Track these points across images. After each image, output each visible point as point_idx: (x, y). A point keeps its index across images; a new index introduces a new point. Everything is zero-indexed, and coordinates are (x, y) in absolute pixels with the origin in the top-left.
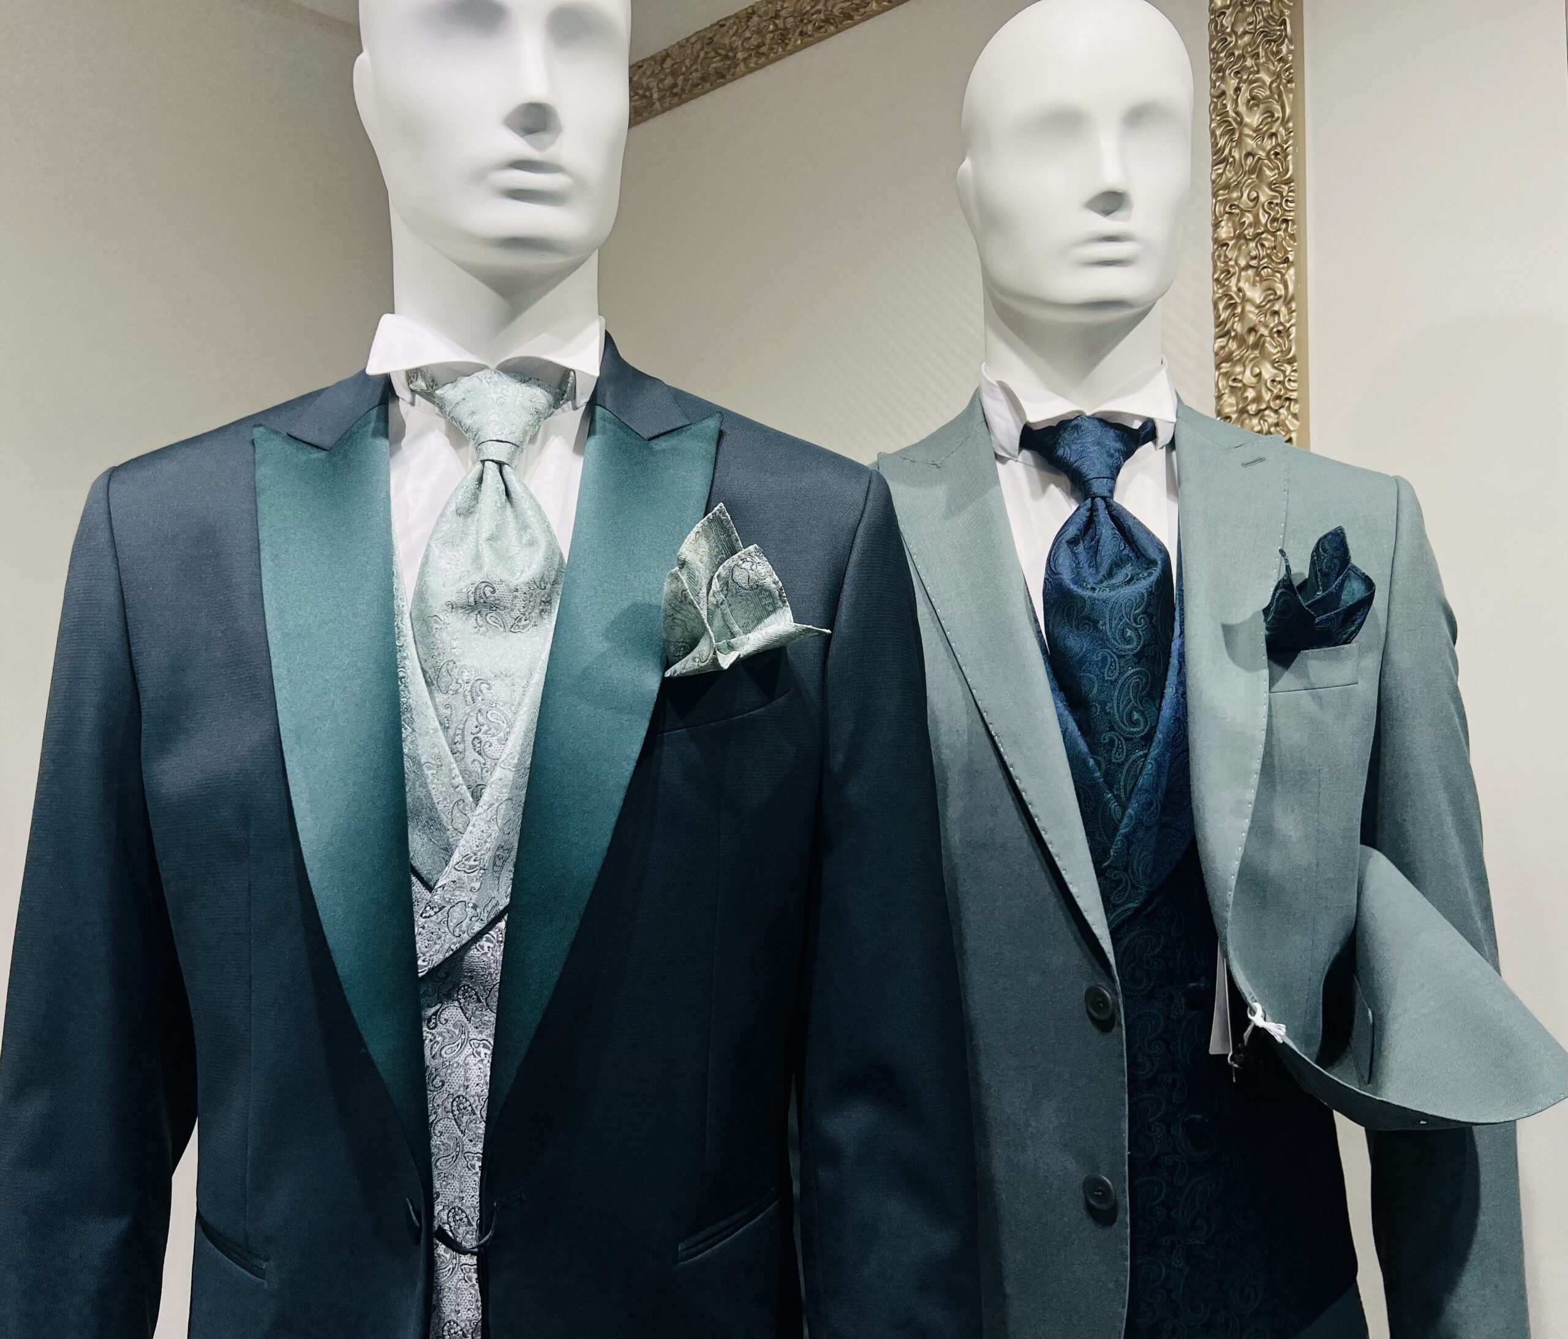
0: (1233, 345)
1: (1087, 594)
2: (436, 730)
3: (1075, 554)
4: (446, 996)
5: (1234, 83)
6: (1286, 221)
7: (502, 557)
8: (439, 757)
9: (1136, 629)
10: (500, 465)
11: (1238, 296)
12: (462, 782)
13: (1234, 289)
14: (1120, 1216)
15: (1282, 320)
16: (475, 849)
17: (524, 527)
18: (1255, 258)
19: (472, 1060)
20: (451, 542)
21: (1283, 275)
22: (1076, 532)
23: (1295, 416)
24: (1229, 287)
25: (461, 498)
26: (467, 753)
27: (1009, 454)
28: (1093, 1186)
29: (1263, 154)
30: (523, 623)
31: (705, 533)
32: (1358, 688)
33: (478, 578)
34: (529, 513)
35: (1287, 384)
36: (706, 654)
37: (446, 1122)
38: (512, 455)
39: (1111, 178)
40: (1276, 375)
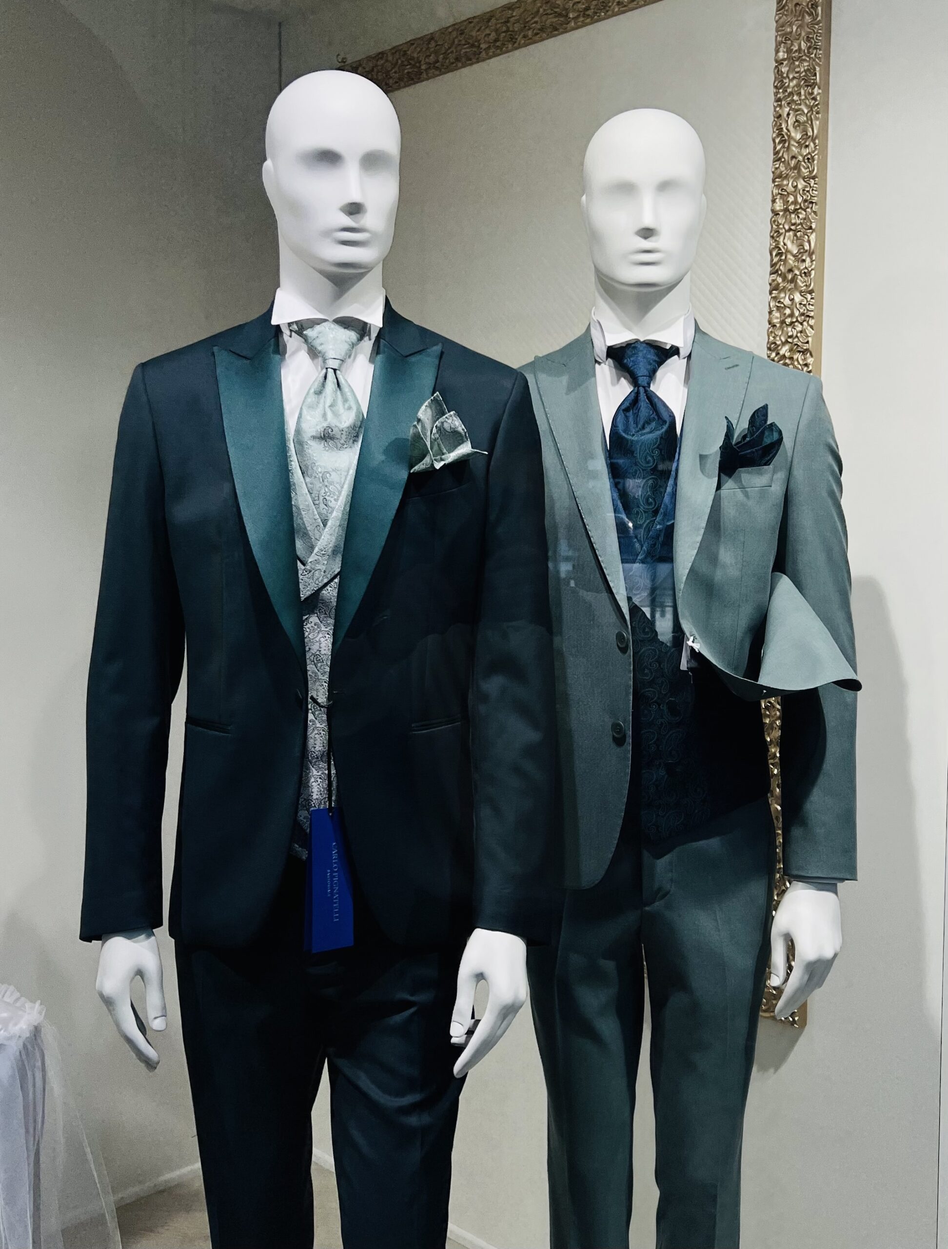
0: (780, 280)
1: (629, 437)
2: (306, 494)
3: (626, 416)
4: (311, 612)
5: (787, 109)
6: (812, 203)
7: (336, 415)
8: (308, 506)
9: (653, 457)
10: (335, 370)
11: (784, 248)
12: (318, 517)
13: (782, 244)
14: (627, 739)
15: (807, 266)
16: (325, 547)
17: (345, 400)
18: (793, 224)
19: (322, 640)
20: (311, 407)
21: (808, 237)
22: (628, 405)
23: (811, 327)
24: (778, 243)
25: (316, 386)
26: (320, 505)
27: (602, 360)
28: (616, 727)
29: (800, 158)
30: (345, 446)
31: (430, 406)
32: (773, 488)
33: (325, 425)
34: (349, 394)
35: (807, 306)
36: (429, 462)
37: (311, 666)
38: (341, 365)
39: (648, 221)
40: (802, 301)
